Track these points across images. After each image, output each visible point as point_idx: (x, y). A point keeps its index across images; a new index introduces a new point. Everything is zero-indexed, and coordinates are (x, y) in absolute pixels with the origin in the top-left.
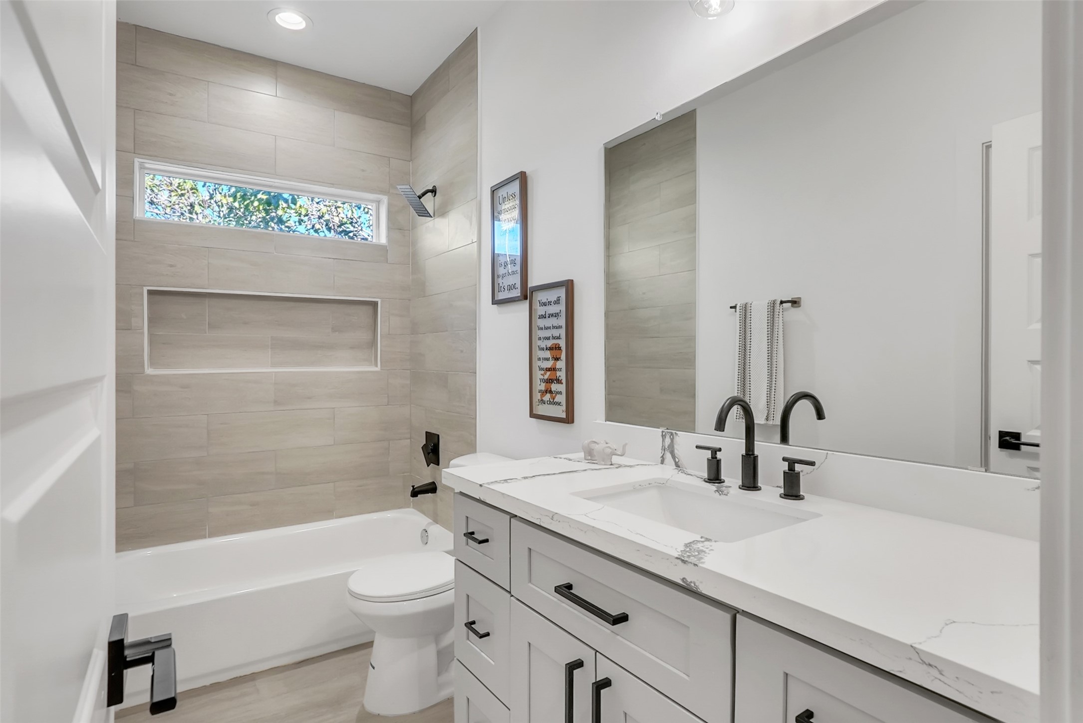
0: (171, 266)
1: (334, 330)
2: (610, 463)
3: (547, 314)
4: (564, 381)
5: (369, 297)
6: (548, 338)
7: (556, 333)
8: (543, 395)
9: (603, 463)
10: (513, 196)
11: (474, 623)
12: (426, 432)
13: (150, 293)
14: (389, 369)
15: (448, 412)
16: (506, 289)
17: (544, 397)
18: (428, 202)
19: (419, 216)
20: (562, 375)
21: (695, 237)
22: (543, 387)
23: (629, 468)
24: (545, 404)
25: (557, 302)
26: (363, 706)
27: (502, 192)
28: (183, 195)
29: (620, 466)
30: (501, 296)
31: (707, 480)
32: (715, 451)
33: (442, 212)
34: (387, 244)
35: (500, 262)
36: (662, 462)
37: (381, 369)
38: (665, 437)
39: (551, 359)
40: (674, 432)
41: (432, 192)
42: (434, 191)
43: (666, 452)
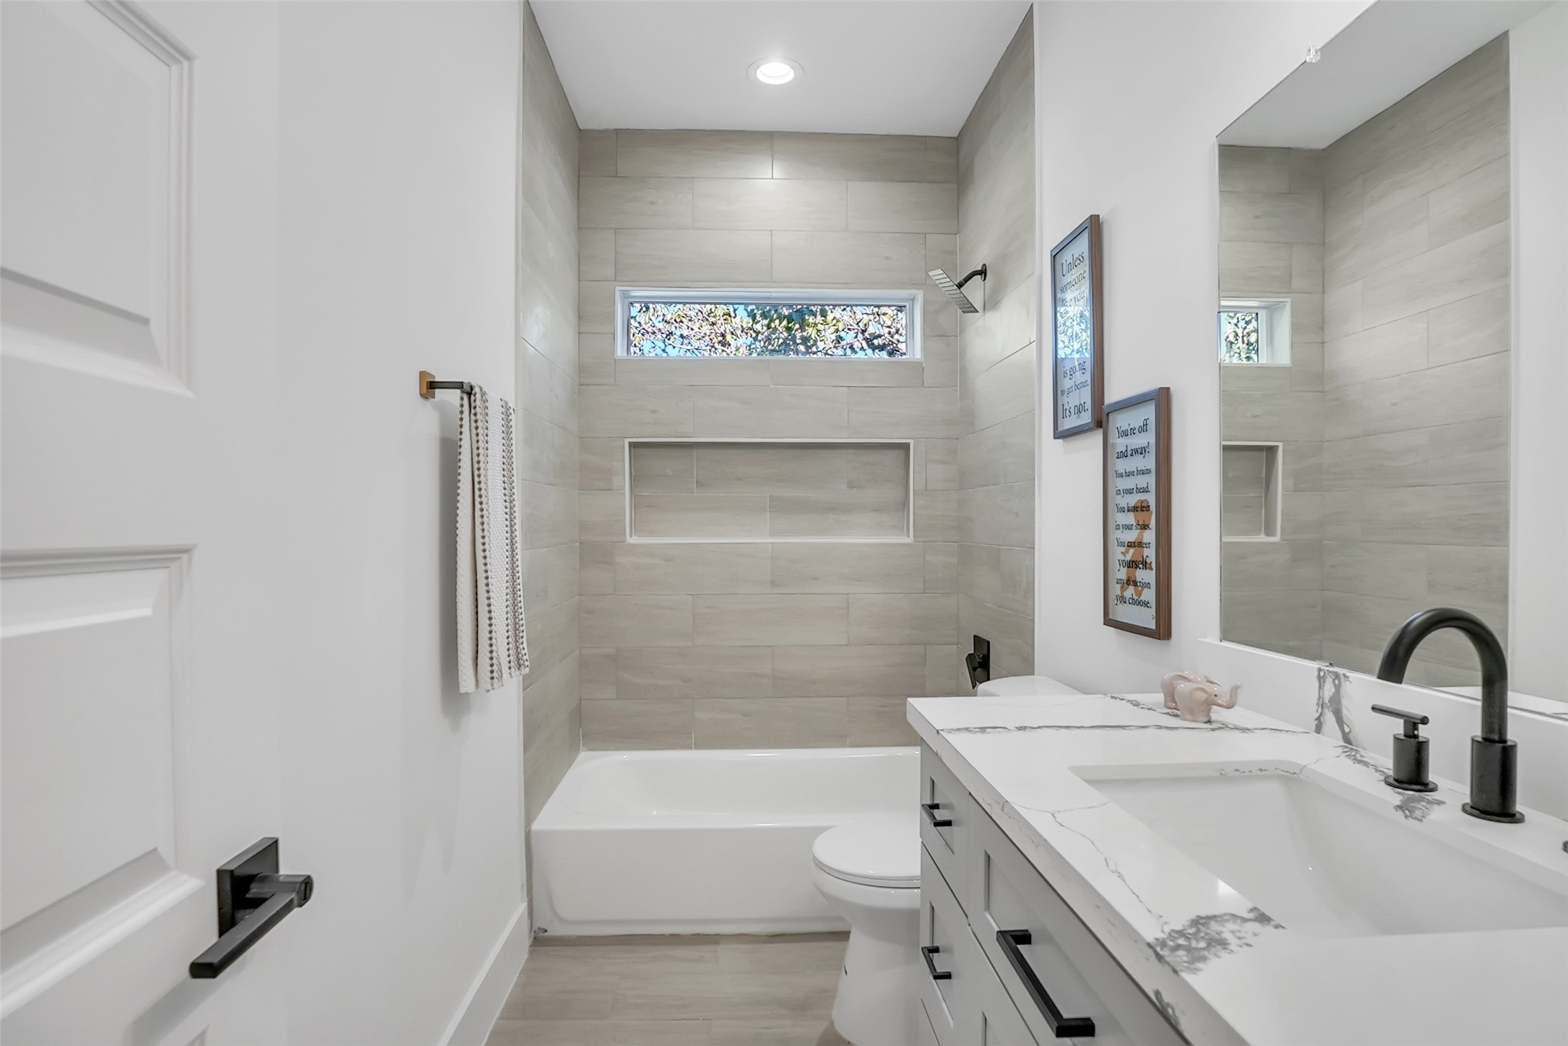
0: (654, 412)
1: (851, 485)
2: (1206, 719)
3: (1129, 450)
4: (1154, 566)
5: (897, 438)
6: (1129, 492)
7: (1141, 481)
8: (1123, 589)
9: (1190, 717)
10: (1081, 259)
11: (936, 950)
12: (975, 636)
13: (632, 445)
14: (925, 540)
15: (1000, 607)
16: (1073, 413)
17: (1125, 591)
18: (975, 291)
19: (964, 312)
20: (1150, 554)
21: (1507, 286)
22: (1123, 574)
23: (1237, 733)
24: (1125, 602)
25: (1144, 429)
26: (832, 1024)
27: (1067, 257)
28: (713, 324)
29: (1224, 726)
30: (1067, 424)
31: (1391, 781)
32: (1413, 723)
33: (992, 303)
34: (923, 360)
35: (1065, 369)
36: (1318, 729)
37: (914, 541)
38: (1324, 682)
39: (1134, 527)
40: (1340, 671)
41: (981, 274)
42: (983, 272)
43: (1326, 710)
